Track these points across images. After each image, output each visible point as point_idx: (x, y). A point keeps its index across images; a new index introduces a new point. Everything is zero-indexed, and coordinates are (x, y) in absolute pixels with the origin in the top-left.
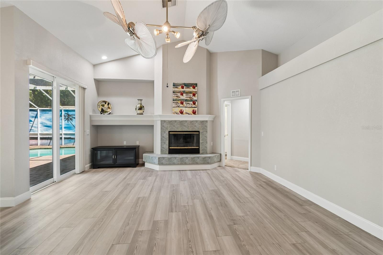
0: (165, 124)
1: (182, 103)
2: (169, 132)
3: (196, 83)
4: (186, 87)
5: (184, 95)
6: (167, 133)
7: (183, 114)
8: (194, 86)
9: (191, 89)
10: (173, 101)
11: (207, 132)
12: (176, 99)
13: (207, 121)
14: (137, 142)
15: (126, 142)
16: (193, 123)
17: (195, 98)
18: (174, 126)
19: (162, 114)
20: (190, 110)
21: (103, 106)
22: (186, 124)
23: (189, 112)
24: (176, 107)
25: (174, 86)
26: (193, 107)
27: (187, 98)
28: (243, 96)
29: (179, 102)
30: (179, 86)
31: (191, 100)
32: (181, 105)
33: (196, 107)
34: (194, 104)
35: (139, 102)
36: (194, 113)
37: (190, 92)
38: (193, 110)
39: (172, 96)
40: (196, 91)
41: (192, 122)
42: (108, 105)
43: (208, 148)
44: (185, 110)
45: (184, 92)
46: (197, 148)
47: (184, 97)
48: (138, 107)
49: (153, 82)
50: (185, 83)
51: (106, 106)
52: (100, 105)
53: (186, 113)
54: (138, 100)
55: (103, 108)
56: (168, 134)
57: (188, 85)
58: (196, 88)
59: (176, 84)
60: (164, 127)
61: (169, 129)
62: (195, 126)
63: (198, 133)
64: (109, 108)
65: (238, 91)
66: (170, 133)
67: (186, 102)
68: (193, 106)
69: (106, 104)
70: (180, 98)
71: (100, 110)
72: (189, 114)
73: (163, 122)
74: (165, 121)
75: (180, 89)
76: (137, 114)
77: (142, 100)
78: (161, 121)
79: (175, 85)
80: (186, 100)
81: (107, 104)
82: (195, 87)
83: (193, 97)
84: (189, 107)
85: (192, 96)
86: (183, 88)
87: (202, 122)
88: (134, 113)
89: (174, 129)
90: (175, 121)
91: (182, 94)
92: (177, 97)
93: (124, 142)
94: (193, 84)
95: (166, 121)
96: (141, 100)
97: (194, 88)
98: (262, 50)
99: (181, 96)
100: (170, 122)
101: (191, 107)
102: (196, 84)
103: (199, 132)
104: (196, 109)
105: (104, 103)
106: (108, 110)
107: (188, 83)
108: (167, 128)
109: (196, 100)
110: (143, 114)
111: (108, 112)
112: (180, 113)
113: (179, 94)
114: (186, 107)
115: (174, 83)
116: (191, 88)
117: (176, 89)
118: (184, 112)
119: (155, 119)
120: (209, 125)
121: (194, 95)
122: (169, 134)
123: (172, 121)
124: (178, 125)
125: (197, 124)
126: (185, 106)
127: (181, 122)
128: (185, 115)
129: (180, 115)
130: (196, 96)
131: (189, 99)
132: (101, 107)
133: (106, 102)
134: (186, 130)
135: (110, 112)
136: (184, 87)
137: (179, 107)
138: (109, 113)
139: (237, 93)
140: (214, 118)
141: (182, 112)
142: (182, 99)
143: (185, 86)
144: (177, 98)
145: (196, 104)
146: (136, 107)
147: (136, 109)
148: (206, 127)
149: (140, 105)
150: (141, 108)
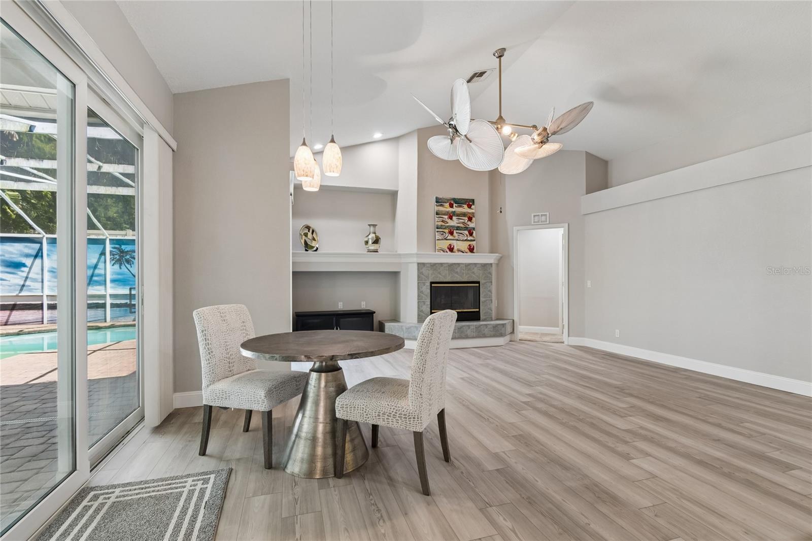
0: (424, 270)
1: (451, 233)
2: (432, 283)
3: (473, 198)
4: (456, 205)
5: (454, 218)
6: (428, 284)
7: (454, 252)
8: (470, 203)
9: (465, 209)
10: (437, 228)
11: (492, 282)
12: (441, 225)
13: (491, 264)
14: (362, 303)
15: (342, 303)
16: (469, 267)
17: (471, 225)
18: (440, 273)
19: (418, 251)
20: (464, 246)
21: (306, 235)
22: (458, 270)
23: (463, 249)
24: (442, 240)
25: (437, 202)
26: (469, 240)
27: (459, 225)
28: (552, 223)
29: (447, 231)
30: (446, 203)
31: (466, 228)
32: (450, 237)
33: (474, 240)
34: (471, 234)
35: (372, 229)
36: (471, 250)
37: (464, 215)
38: (469, 245)
39: (432, 221)
40: (473, 213)
41: (468, 265)
42: (312, 233)
43: (493, 310)
44: (457, 245)
45: (454, 214)
46: (476, 311)
47: (454, 222)
48: (372, 239)
49: (394, 195)
50: (455, 199)
51: (310, 234)
52: (302, 234)
53: (459, 250)
54: (369, 225)
55: (306, 239)
56: (429, 287)
57: (459, 202)
58: (473, 207)
59: (440, 199)
60: (423, 274)
61: (432, 277)
62: (473, 273)
63: (478, 285)
64: (314, 239)
65: (546, 215)
66: (433, 285)
67: (457, 231)
68: (470, 238)
69: (309, 231)
70: (448, 225)
71: (303, 242)
72: (463, 252)
73: (421, 265)
74: (424, 264)
75: (447, 208)
76: (367, 251)
77: (376, 225)
78: (418, 264)
79: (439, 201)
80: (458, 228)
81: (311, 231)
82: (471, 205)
83: (469, 223)
84: (463, 240)
85: (466, 221)
86: (451, 206)
87: (485, 266)
88: (363, 249)
89: (440, 278)
90: (442, 264)
91: (451, 218)
92: (443, 221)
93: (339, 303)
94: (467, 199)
95: (427, 263)
96: (374, 226)
97: (469, 207)
98: (586, 152)
99: (449, 221)
100: (433, 266)
101: (466, 240)
102: (473, 201)
103: (479, 283)
104: (474, 243)
105: (306, 231)
106: (313, 244)
107: (460, 199)
108: (427, 277)
109: (474, 229)
110: (377, 252)
111: (313, 247)
112: (448, 250)
113: (446, 217)
114: (457, 240)
115: (437, 198)
116: (465, 206)
117: (441, 209)
118: (455, 248)
119: (403, 260)
120: (494, 270)
121: (470, 219)
122: (431, 286)
123: (435, 264)
124: (445, 271)
125: (475, 270)
126: (456, 238)
127: (451, 266)
128: (457, 253)
129: (449, 253)
130: (473, 221)
131: (461, 225)
132: (304, 238)
133: (310, 227)
134: (458, 280)
135: (317, 246)
136: (453, 204)
137: (446, 239)
138: (315, 249)
139: (543, 218)
140: (500, 260)
141: (451, 249)
142: (452, 226)
143: (456, 203)
144: (444, 224)
145: (474, 234)
146: (366, 239)
147: (367, 242)
148: (490, 274)
149: (374, 235)
150: (376, 241)
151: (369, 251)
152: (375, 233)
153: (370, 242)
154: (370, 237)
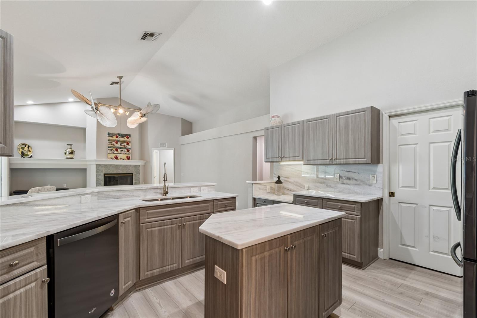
0: (100, 168)
1: (117, 150)
2: (105, 174)
3: (130, 134)
4: (120, 137)
5: (119, 143)
6: (103, 175)
7: (118, 159)
8: (128, 136)
9: (125, 139)
10: (108, 148)
11: (139, 174)
12: (111, 146)
13: (139, 165)
14: (64, 185)
16: (127, 166)
17: (128, 147)
18: (109, 169)
19: (97, 159)
20: (125, 156)
21: (23, 149)
22: (121, 168)
23: (123, 158)
24: (111, 153)
25: (108, 135)
26: (127, 154)
27: (121, 146)
28: (169, 147)
29: (114, 149)
30: (114, 135)
31: (125, 148)
32: (116, 152)
33: (130, 154)
34: (128, 151)
35: (69, 147)
36: (128, 158)
37: (125, 142)
38: (127, 156)
39: (106, 144)
40: (130, 141)
41: (126, 166)
42: (28, 148)
44: (120, 156)
45: (119, 141)
47: (119, 145)
48: (69, 152)
49: (84, 130)
50: (119, 134)
51: (26, 149)
52: (20, 148)
53: (121, 159)
54: (67, 144)
55: (23, 151)
56: (103, 176)
57: (122, 136)
58: (129, 138)
59: (111, 133)
60: (99, 170)
61: (105, 171)
62: (129, 169)
63: (132, 175)
64: (29, 151)
65: (166, 144)
66: (105, 175)
67: (120, 149)
68: (127, 153)
69: (25, 147)
70: (115, 146)
71: (20, 152)
72: (124, 160)
73: (98, 166)
74: (100, 165)
75: (114, 138)
76: (66, 158)
77: (72, 145)
78: (96, 165)
79: (109, 134)
80: (121, 148)
81: (27, 146)
82: (129, 137)
83: (127, 146)
84: (123, 154)
85: (126, 145)
86: (117, 137)
87: (136, 166)
88: (64, 157)
89: (109, 171)
90: (111, 165)
91: (117, 143)
92: (112, 144)
94: (126, 134)
95: (102, 165)
96: (71, 145)
97: (128, 138)
98: (182, 118)
99: (116, 144)
100: (106, 166)
101: (125, 154)
102: (130, 135)
103: (132, 174)
104: (130, 155)
105: (24, 146)
106: (29, 153)
107: (122, 134)
108: (102, 171)
109: (130, 149)
111: (28, 155)
112: (115, 159)
113: (114, 142)
114: (120, 154)
115: (108, 133)
116: (125, 138)
117: (111, 138)
118: (119, 158)
119: (88, 163)
120: (141, 169)
121: (128, 144)
122: (104, 176)
123: (107, 165)
124: (113, 168)
125: (130, 168)
126: (120, 153)
127: (116, 166)
128: (120, 160)
129: (115, 160)
130: (129, 145)
131: (123, 147)
132: (21, 150)
133: (26, 144)
134: (120, 173)
135: (32, 155)
136: (118, 136)
137: (113, 153)
138: (30, 156)
139: (165, 145)
140: (145, 163)
141: (116, 158)
142: (117, 147)
143: (120, 136)
144: (112, 146)
145: (130, 151)
146: (65, 152)
147: (65, 153)
148: (139, 170)
149: (70, 150)
150: (72, 153)
151: (68, 158)
152: (71, 149)
153: (68, 153)
154: (68, 150)
